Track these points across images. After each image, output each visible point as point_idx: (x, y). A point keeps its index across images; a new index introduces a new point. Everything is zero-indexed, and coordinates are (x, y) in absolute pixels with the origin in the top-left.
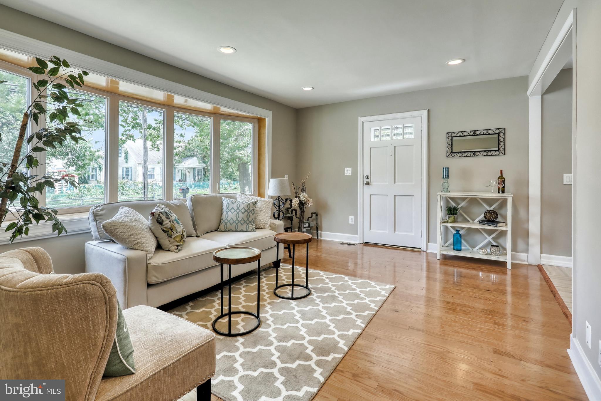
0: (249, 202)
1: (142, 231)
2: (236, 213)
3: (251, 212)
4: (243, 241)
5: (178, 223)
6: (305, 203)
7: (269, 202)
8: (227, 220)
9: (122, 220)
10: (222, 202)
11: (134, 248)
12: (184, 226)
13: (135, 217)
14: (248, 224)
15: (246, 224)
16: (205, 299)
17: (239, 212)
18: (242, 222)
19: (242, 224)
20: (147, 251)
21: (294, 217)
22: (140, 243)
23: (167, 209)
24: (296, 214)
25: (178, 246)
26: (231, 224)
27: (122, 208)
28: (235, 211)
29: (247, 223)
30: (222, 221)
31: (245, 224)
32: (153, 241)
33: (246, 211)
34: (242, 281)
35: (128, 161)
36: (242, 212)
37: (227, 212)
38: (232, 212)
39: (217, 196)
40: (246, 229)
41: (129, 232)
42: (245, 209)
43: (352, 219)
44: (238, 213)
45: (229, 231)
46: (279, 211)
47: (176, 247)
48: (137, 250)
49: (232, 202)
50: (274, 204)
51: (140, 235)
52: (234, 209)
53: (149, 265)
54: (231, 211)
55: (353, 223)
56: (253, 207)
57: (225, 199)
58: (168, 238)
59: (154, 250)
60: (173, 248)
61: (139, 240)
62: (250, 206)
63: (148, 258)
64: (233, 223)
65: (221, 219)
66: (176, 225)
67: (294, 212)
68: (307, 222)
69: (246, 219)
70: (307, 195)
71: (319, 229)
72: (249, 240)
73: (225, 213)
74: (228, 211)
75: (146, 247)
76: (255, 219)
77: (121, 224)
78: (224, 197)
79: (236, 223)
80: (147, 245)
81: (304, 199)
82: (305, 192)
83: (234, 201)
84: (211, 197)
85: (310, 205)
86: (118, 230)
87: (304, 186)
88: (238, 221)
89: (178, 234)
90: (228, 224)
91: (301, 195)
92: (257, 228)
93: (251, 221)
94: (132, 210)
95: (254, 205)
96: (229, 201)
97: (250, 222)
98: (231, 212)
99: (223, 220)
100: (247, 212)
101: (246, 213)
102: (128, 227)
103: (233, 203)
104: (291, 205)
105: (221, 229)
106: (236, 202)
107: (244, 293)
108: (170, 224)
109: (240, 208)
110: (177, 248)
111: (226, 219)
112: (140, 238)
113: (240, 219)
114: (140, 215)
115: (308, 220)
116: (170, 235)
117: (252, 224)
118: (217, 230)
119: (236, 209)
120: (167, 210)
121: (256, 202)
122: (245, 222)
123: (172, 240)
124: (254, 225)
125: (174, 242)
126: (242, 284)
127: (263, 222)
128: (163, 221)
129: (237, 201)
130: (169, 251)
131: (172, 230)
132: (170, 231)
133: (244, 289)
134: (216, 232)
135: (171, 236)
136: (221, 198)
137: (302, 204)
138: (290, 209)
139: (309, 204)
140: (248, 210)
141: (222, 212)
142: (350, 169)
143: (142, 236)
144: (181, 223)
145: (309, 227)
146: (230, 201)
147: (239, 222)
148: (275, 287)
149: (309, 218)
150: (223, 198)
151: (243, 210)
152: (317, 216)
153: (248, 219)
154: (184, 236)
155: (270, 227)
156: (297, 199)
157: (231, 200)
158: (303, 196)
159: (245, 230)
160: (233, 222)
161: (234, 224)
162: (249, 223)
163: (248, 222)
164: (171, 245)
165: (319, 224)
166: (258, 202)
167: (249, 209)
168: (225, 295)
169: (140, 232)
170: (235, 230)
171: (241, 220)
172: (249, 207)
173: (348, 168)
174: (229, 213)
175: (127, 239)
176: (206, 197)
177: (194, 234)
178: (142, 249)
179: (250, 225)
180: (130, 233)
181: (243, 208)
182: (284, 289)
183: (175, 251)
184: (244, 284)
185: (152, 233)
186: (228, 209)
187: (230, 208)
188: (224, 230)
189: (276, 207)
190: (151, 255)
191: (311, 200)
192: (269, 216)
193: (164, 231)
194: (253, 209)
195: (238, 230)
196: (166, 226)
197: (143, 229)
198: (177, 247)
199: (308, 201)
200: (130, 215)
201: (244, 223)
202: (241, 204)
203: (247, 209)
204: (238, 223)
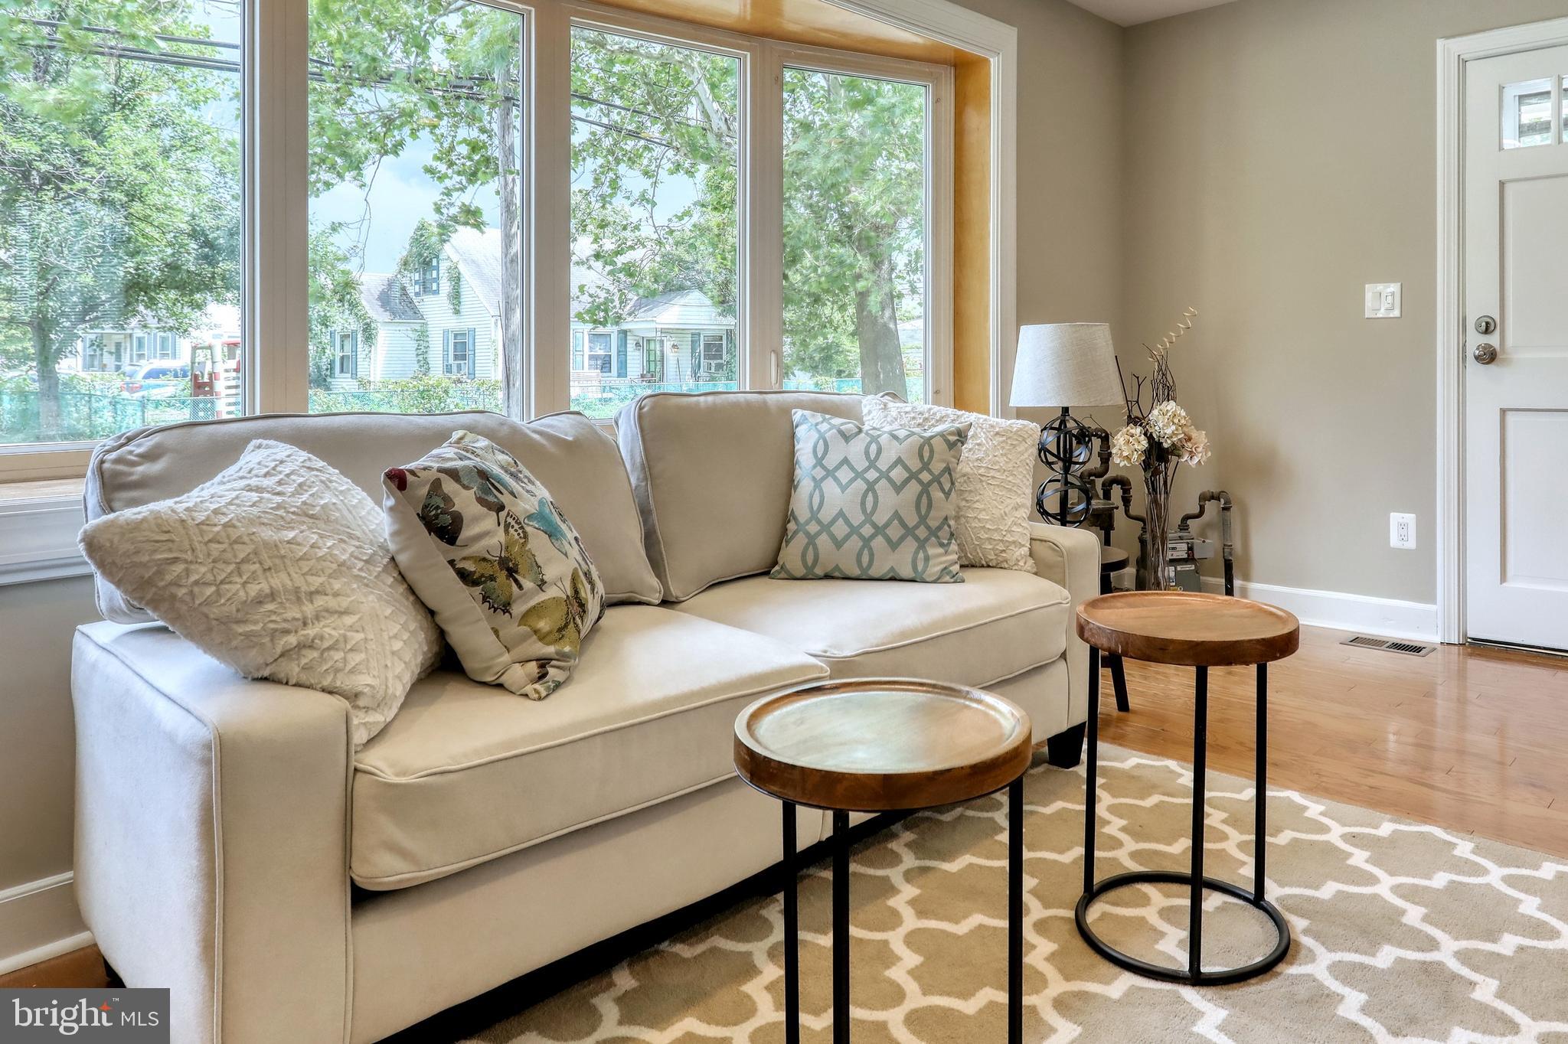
0: (928, 434)
1: (330, 576)
2: (860, 485)
3: (940, 484)
4: (903, 635)
5: (553, 533)
6: (1175, 450)
7: (1021, 436)
8: (819, 522)
9: (216, 512)
10: (793, 435)
11: (282, 676)
12: (590, 545)
13: (305, 497)
14: (922, 544)
15: (916, 544)
16: (700, 948)
17: (877, 480)
18: (895, 532)
19: (894, 545)
20: (353, 697)
21: (1119, 516)
22: (311, 647)
23: (501, 457)
24: (1126, 501)
25: (544, 663)
26: (838, 544)
27: (259, 447)
28: (858, 475)
29: (917, 539)
30: (792, 526)
31: (910, 545)
32: (395, 637)
33: (913, 476)
34: (894, 836)
35: (463, 308)
36: (890, 480)
37: (817, 483)
38: (844, 482)
39: (765, 402)
40: (915, 567)
41: (254, 577)
42: (906, 468)
43: (1403, 526)
44: (871, 486)
45: (828, 577)
46: (1066, 483)
47: (533, 667)
48: (297, 685)
49: (842, 433)
50: (1043, 449)
51: (320, 601)
52: (852, 469)
53: (362, 783)
54: (838, 474)
55: (1411, 544)
56: (949, 456)
57: (805, 419)
58: (488, 619)
59: (399, 690)
60: (518, 675)
61: (310, 632)
62: (932, 451)
63: (360, 736)
64: (847, 537)
65: (787, 516)
66: (539, 544)
67: (1116, 491)
68: (1181, 538)
69: (912, 520)
70: (1183, 414)
71: (1235, 571)
72: (934, 625)
73: (805, 486)
74: (823, 479)
75: (351, 672)
76: (957, 518)
77: (202, 533)
78: (802, 406)
79: (861, 536)
80: (356, 658)
81: (1169, 431)
82: (1174, 399)
83: (850, 426)
84: (736, 405)
85: (1196, 460)
86: (179, 568)
87: (1163, 372)
88: (874, 525)
89: (542, 597)
90: (823, 541)
91: (1155, 412)
92: (968, 565)
93: (939, 528)
94: (303, 455)
95: (951, 445)
96: (824, 427)
97: (934, 532)
98: (836, 479)
99: (795, 519)
100: (920, 482)
101: (914, 488)
102: (249, 549)
103: (846, 437)
104: (1106, 457)
105: (788, 566)
106: (860, 431)
107: (911, 921)
108: (500, 536)
109: (883, 465)
110: (542, 676)
111: (814, 516)
112: (317, 618)
113: (881, 518)
114: (345, 483)
115: (1183, 526)
116: (503, 599)
117: (942, 545)
118: (767, 569)
119: (861, 464)
120: (496, 463)
121: (961, 436)
122: (909, 531)
123: (512, 629)
124: (954, 547)
125: (524, 638)
126: (895, 859)
127: (996, 536)
128: (458, 521)
129: (866, 428)
130: (500, 686)
131: (512, 572)
132: (502, 576)
133: (909, 891)
134: (765, 580)
135: (506, 608)
136: (785, 411)
137: (1158, 454)
138: (1100, 475)
139: (1192, 455)
140: (920, 471)
141: (791, 483)
142: (1394, 288)
143: (331, 602)
144: (570, 536)
145: (1190, 559)
146: (833, 426)
147: (879, 530)
148: (1078, 890)
149: (1187, 517)
150: (797, 415)
151: (898, 474)
152: (1226, 509)
153: (923, 520)
154: (582, 606)
155: (1031, 562)
156: (1138, 430)
157: (837, 421)
158: (1166, 419)
159: (906, 571)
160: (847, 530)
161: (854, 543)
162: (927, 539)
163: (922, 532)
164: (506, 658)
165: (1237, 545)
166: (970, 434)
167: (926, 466)
168: (810, 929)
169: (321, 580)
170: (857, 572)
171: (887, 525)
172: (926, 455)
173: (1380, 287)
174: (830, 487)
175: (238, 622)
176: (714, 404)
177: (652, 589)
178: (326, 682)
179: (931, 551)
180: (253, 589)
181: (899, 461)
182: (1127, 905)
183: (529, 689)
184: (909, 861)
185: (402, 588)
186: (824, 467)
187: (831, 461)
188: (800, 571)
189: (1049, 464)
190: (379, 718)
191: (1200, 438)
192: (1023, 506)
193: (464, 576)
194: (948, 470)
195: (873, 573)
196: (477, 549)
197: (342, 564)
198: (542, 666)
199: (1189, 439)
200: (280, 483)
201: (902, 539)
202: (884, 439)
203: (915, 464)
204: (873, 536)
